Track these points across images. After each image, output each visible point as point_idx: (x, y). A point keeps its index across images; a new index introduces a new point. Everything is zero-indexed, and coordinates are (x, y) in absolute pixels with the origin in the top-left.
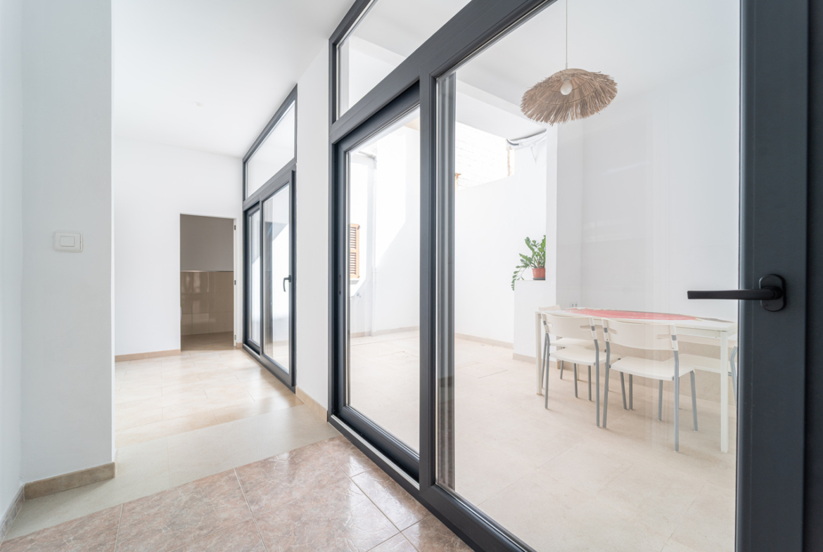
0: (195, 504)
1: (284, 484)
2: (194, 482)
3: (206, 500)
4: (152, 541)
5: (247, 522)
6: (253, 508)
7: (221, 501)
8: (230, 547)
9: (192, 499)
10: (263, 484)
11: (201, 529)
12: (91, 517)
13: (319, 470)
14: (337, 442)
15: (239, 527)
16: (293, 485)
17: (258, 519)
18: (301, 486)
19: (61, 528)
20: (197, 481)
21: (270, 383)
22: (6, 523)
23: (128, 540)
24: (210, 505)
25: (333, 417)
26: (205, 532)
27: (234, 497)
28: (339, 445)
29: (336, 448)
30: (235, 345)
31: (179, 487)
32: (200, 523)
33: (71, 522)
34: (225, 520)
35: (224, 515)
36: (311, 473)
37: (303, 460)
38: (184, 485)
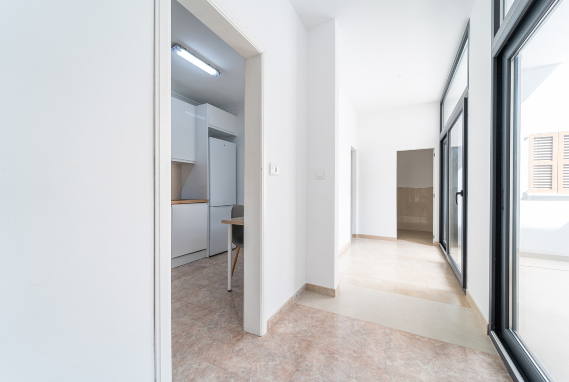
0: (359, 335)
1: (418, 361)
2: (365, 321)
3: (365, 336)
4: (332, 340)
5: (379, 368)
6: (389, 363)
7: (372, 343)
8: (362, 375)
9: (359, 331)
10: (403, 350)
11: (355, 351)
12: (320, 311)
13: (455, 372)
14: (490, 360)
15: (373, 367)
16: (424, 367)
17: (387, 373)
18: (431, 373)
19: (310, 309)
20: (366, 322)
21: (448, 279)
22: (297, 296)
23: (325, 332)
24: (366, 341)
25: (493, 333)
26: (355, 355)
27: (381, 346)
28: (490, 364)
29: (484, 364)
30: (434, 242)
31: (357, 320)
32: (356, 348)
33: (313, 309)
34: (369, 357)
35: (369, 353)
36: (445, 369)
37: (444, 354)
38: (360, 320)
